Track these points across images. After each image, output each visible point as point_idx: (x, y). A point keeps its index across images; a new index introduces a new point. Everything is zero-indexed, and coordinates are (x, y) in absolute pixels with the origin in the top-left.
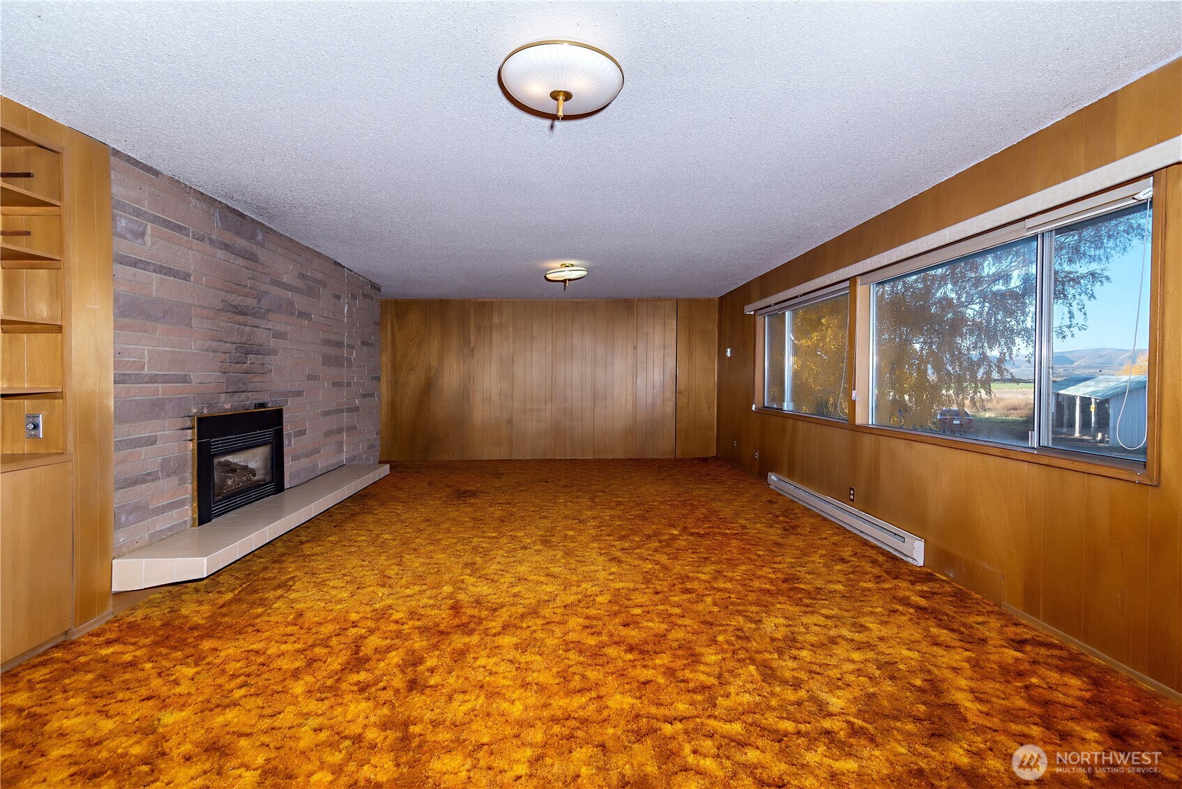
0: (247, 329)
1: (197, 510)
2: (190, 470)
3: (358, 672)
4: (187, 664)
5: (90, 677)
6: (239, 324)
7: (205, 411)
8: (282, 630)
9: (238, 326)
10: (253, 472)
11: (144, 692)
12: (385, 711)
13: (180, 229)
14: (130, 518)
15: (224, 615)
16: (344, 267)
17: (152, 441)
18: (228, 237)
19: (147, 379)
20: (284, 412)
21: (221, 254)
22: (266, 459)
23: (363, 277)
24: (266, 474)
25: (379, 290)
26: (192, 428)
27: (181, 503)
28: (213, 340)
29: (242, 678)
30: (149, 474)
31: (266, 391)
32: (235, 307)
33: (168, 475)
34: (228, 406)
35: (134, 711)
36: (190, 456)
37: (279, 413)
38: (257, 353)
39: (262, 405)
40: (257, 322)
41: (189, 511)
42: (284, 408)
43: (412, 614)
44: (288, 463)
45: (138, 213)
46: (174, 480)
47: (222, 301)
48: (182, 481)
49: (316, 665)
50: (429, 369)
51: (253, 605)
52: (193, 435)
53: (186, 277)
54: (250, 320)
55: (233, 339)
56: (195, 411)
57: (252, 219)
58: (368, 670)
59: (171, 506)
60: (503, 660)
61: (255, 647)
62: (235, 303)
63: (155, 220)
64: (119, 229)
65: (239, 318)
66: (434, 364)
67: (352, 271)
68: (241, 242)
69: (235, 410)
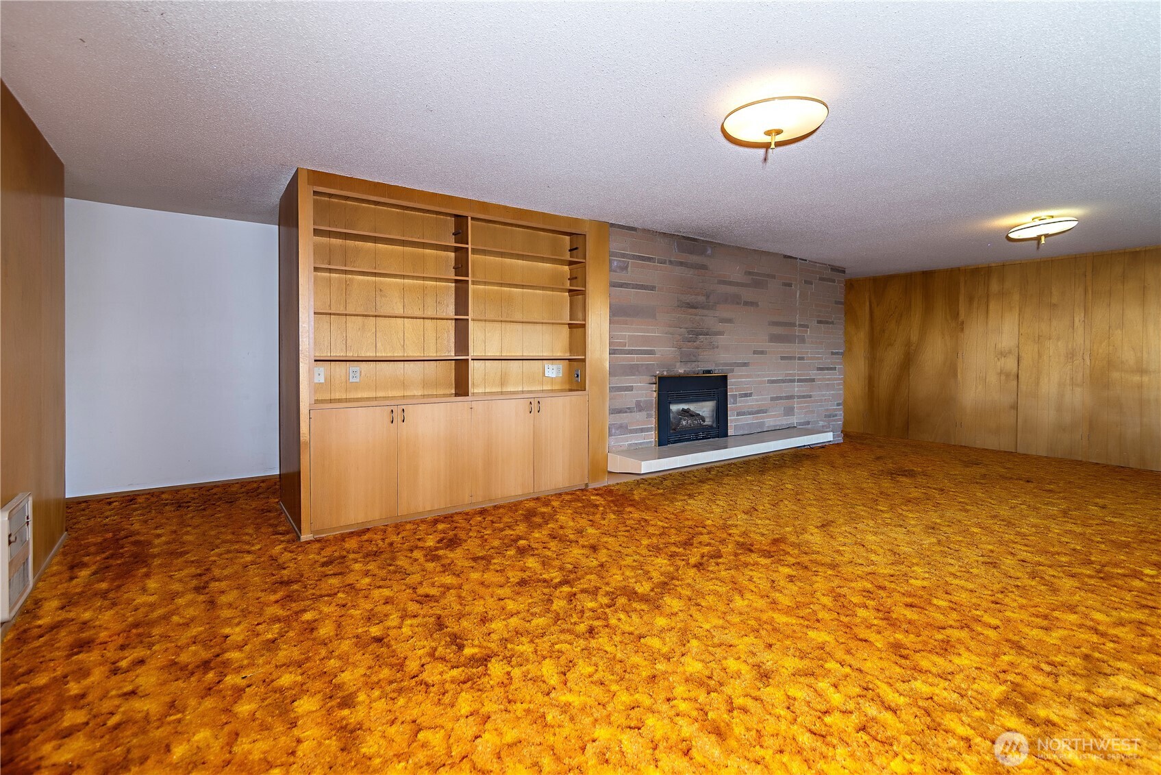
0: (698, 318)
1: (657, 435)
2: (654, 410)
3: (679, 548)
4: (614, 514)
5: (581, 505)
6: (691, 315)
7: (665, 373)
8: (667, 515)
9: (690, 317)
10: (703, 419)
11: (591, 518)
12: (672, 569)
13: (649, 259)
14: (617, 432)
15: (649, 499)
16: (796, 258)
17: (630, 389)
18: (684, 257)
19: (627, 352)
20: (728, 378)
21: (678, 271)
22: (713, 411)
23: (818, 263)
24: (713, 422)
25: (844, 272)
26: (656, 384)
27: (648, 430)
28: (670, 327)
29: (629, 528)
30: (629, 408)
31: (712, 361)
32: (688, 304)
33: (640, 411)
34: (681, 371)
35: (583, 522)
36: (654, 401)
37: (725, 378)
38: (707, 334)
39: (709, 372)
40: (706, 312)
41: (652, 437)
42: (729, 375)
43: (745, 534)
44: (731, 416)
45: (623, 256)
46: (644, 414)
47: (678, 301)
48: (649, 416)
49: (663, 536)
50: (908, 344)
51: (667, 499)
52: (656, 388)
53: (652, 288)
54: (700, 311)
55: (686, 326)
56: (658, 372)
57: (703, 241)
58: (684, 549)
59: (642, 430)
60: (767, 578)
61: (647, 518)
62: (688, 301)
63: (634, 257)
64: (613, 267)
65: (690, 310)
66: (914, 338)
67: (806, 260)
68: (694, 259)
69: (688, 374)
